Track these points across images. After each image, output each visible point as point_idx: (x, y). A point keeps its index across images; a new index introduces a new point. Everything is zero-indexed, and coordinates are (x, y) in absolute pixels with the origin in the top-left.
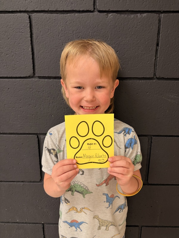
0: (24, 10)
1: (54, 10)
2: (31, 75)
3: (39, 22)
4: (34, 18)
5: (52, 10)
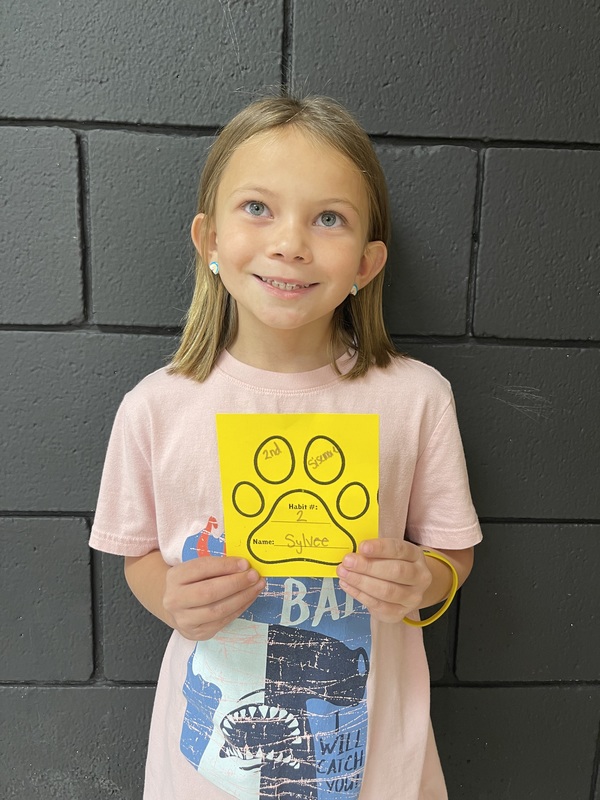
0: (60, 117)
1: (159, 122)
2: (75, 319)
3: (108, 156)
4: (92, 142)
5: (151, 122)
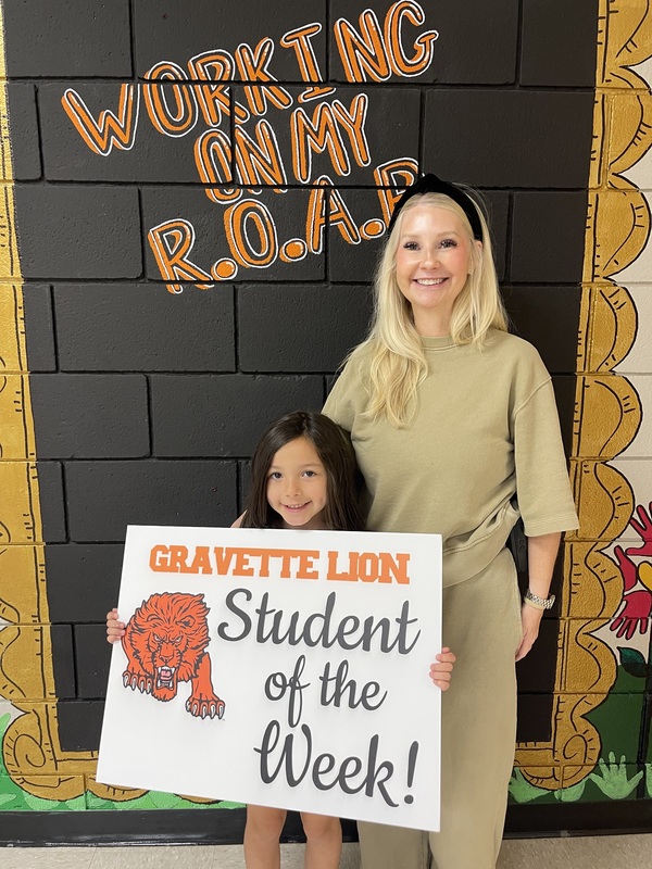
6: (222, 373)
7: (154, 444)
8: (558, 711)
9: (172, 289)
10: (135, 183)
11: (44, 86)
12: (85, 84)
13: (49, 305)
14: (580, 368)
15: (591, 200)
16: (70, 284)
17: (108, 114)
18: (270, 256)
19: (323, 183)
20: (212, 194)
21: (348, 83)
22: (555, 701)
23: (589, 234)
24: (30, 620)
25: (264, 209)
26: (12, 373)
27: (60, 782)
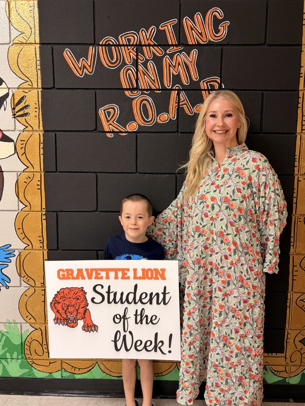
6: (130, 173)
7: (99, 205)
8: (287, 339)
9: (109, 135)
10: (94, 89)
11: (55, 47)
12: (74, 46)
13: (54, 142)
14: (296, 172)
15: (301, 95)
16: (64, 133)
17: (83, 59)
18: (153, 121)
19: (177, 88)
20: (127, 93)
21: (189, 45)
22: (286, 333)
23: (300, 111)
24: (40, 285)
25: (150, 99)
26: (37, 172)
27: (50, 363)
